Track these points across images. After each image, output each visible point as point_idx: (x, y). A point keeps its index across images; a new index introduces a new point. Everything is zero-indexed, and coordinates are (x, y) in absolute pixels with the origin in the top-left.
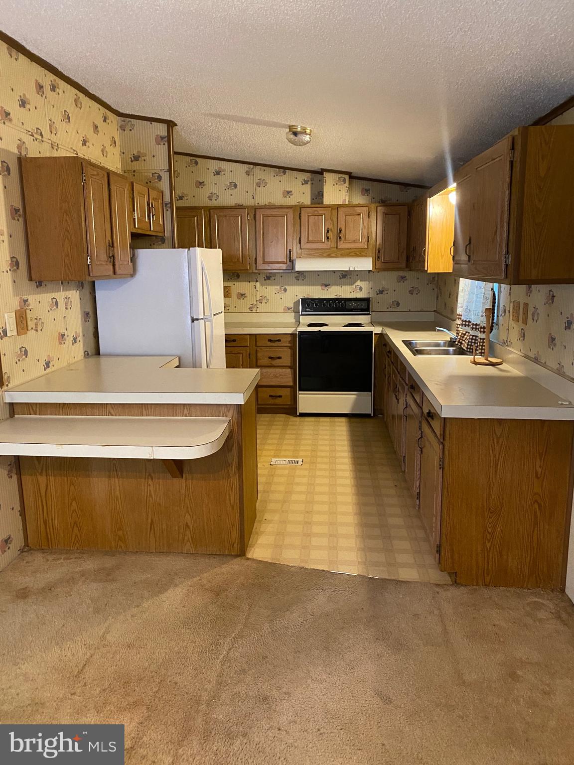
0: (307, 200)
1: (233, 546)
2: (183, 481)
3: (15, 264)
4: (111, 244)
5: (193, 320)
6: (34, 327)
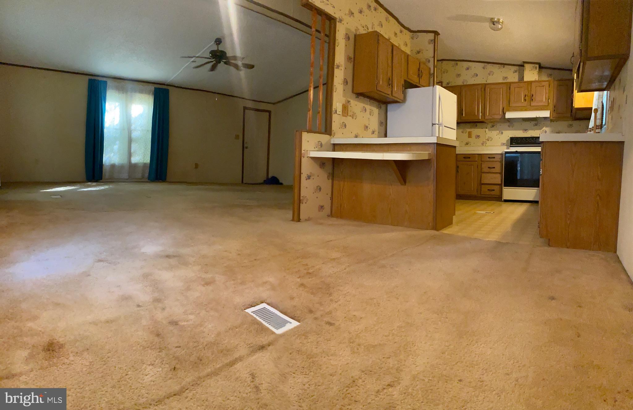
0: (516, 80)
2: (406, 187)
3: (346, 82)
4: (391, 79)
5: (433, 124)
6: (351, 115)
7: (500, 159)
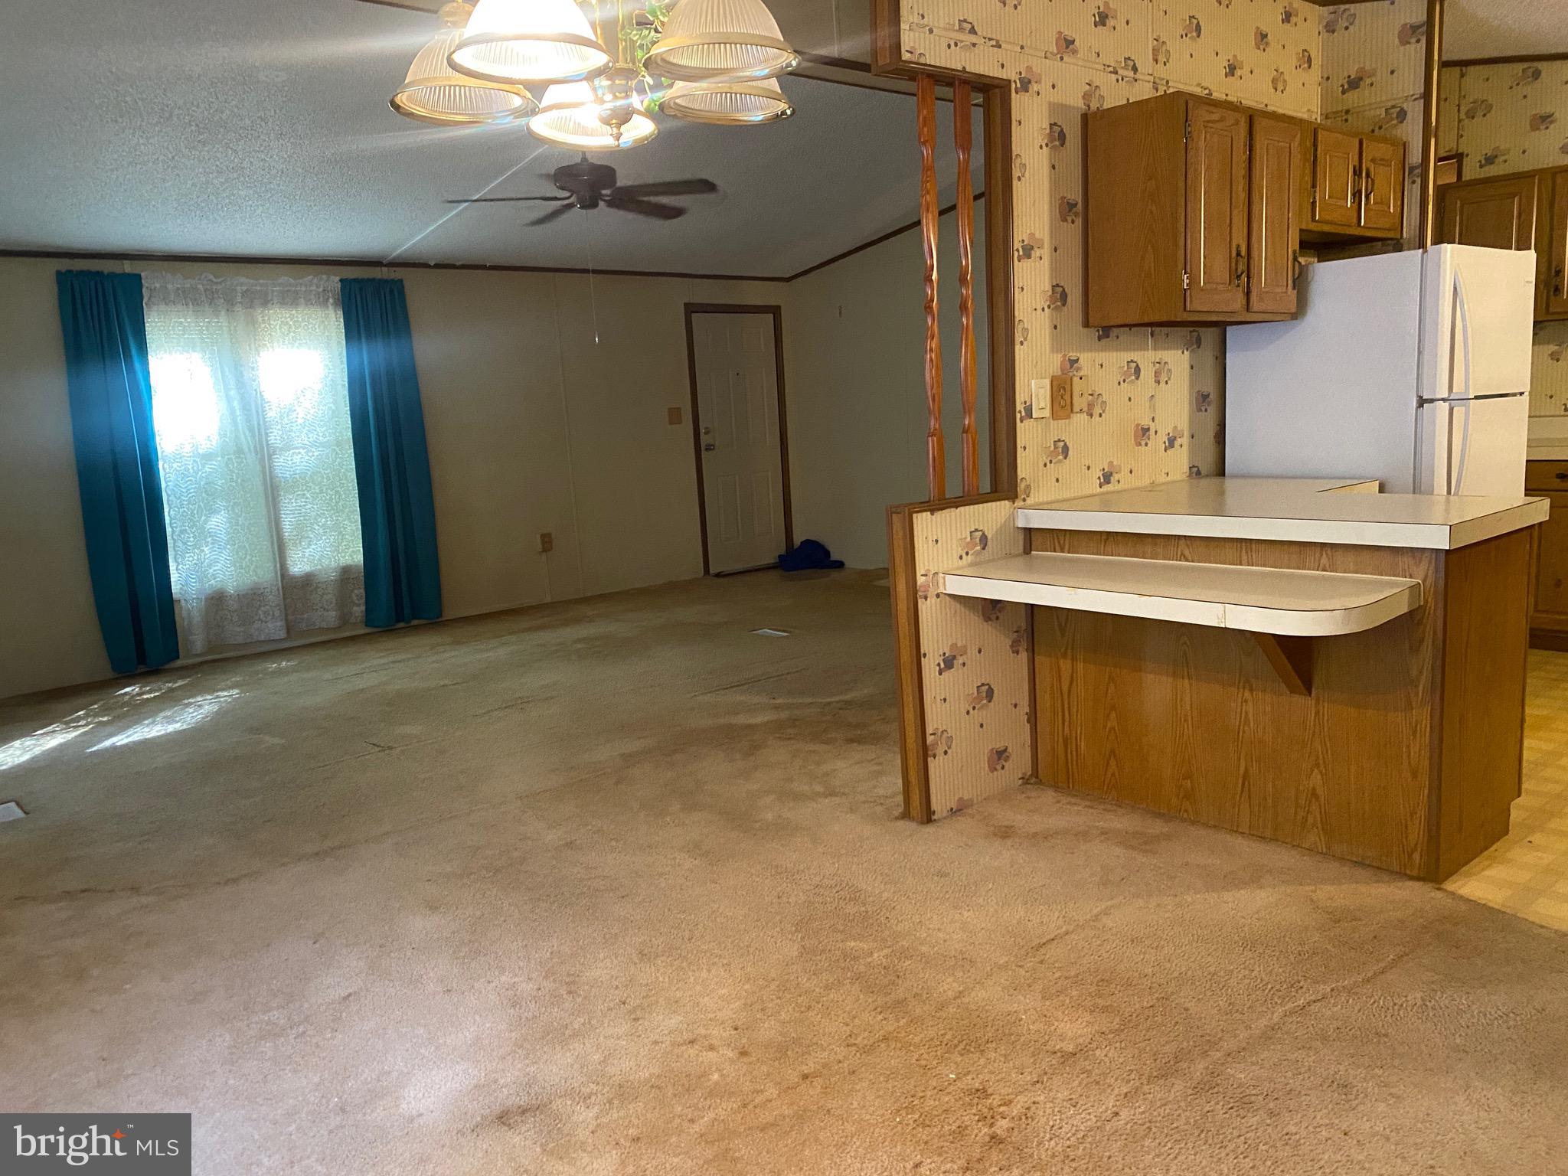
1: (1410, 856)
2: (1311, 702)
3: (1059, 296)
4: (1244, 252)
5: (1422, 402)
6: (1085, 409)
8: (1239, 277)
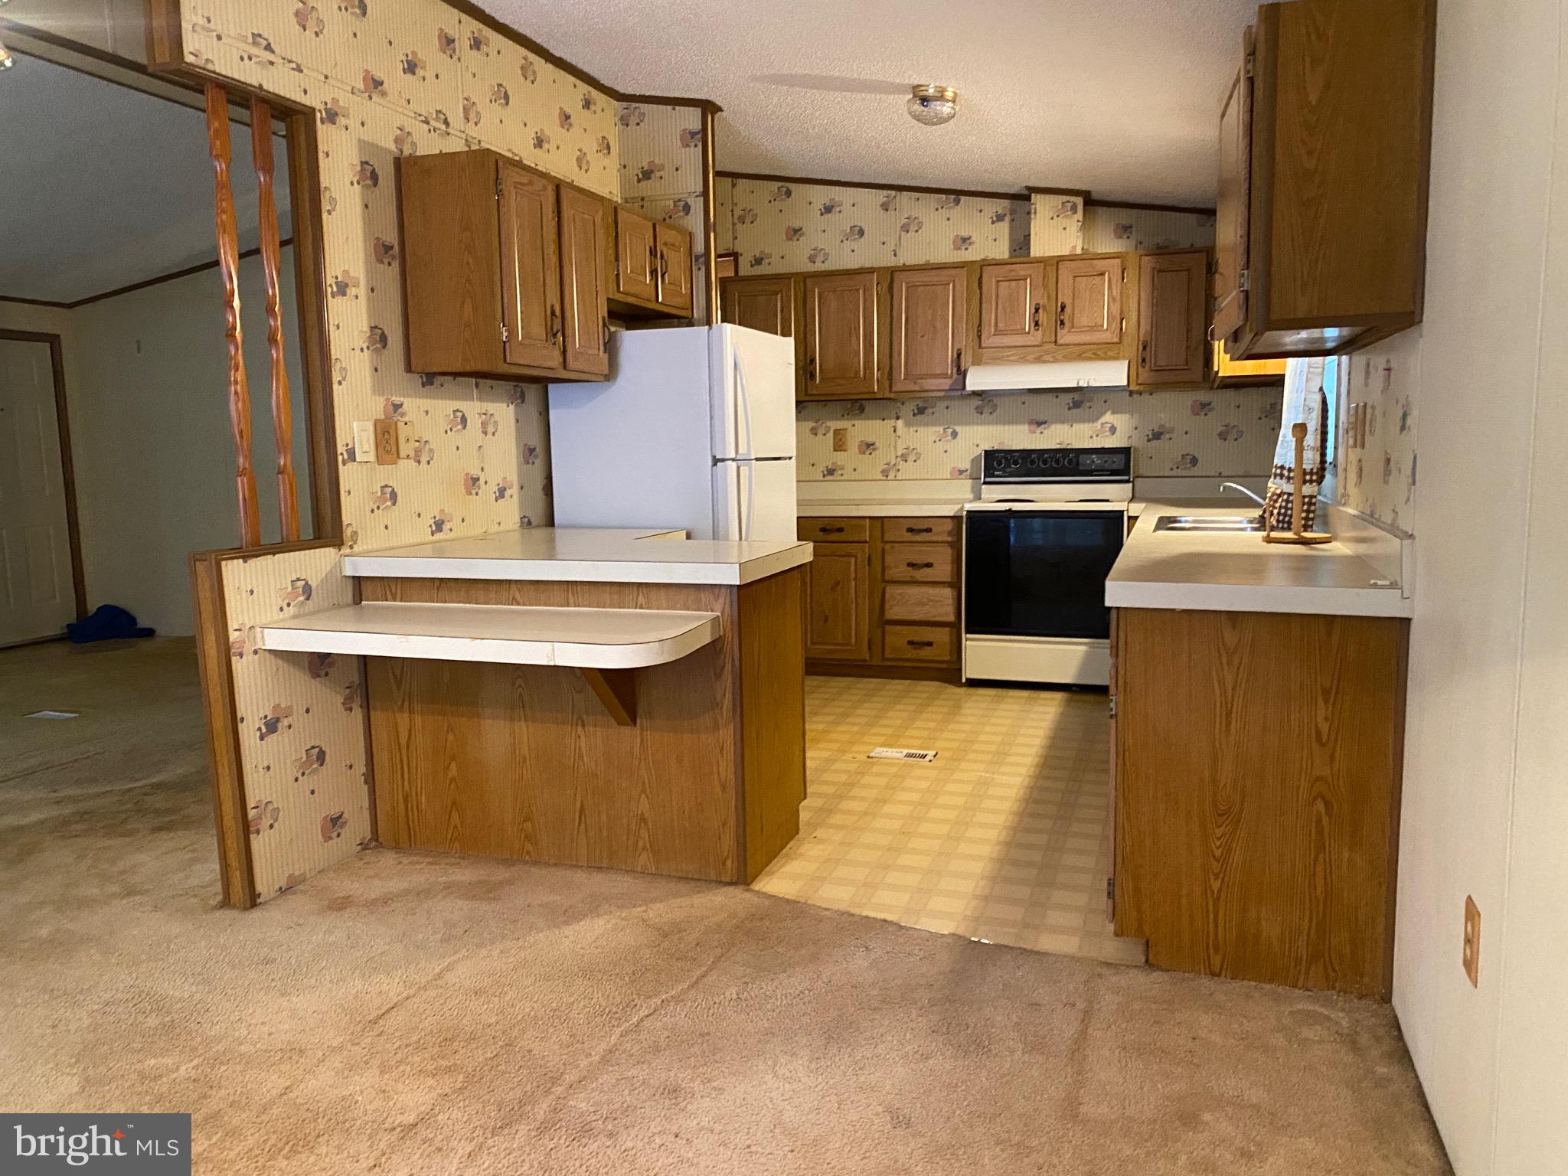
0: (1001, 250)
1: (724, 864)
2: (637, 731)
3: (378, 338)
4: (558, 312)
5: (716, 461)
6: (412, 454)
7: (950, 533)
8: (555, 335)
